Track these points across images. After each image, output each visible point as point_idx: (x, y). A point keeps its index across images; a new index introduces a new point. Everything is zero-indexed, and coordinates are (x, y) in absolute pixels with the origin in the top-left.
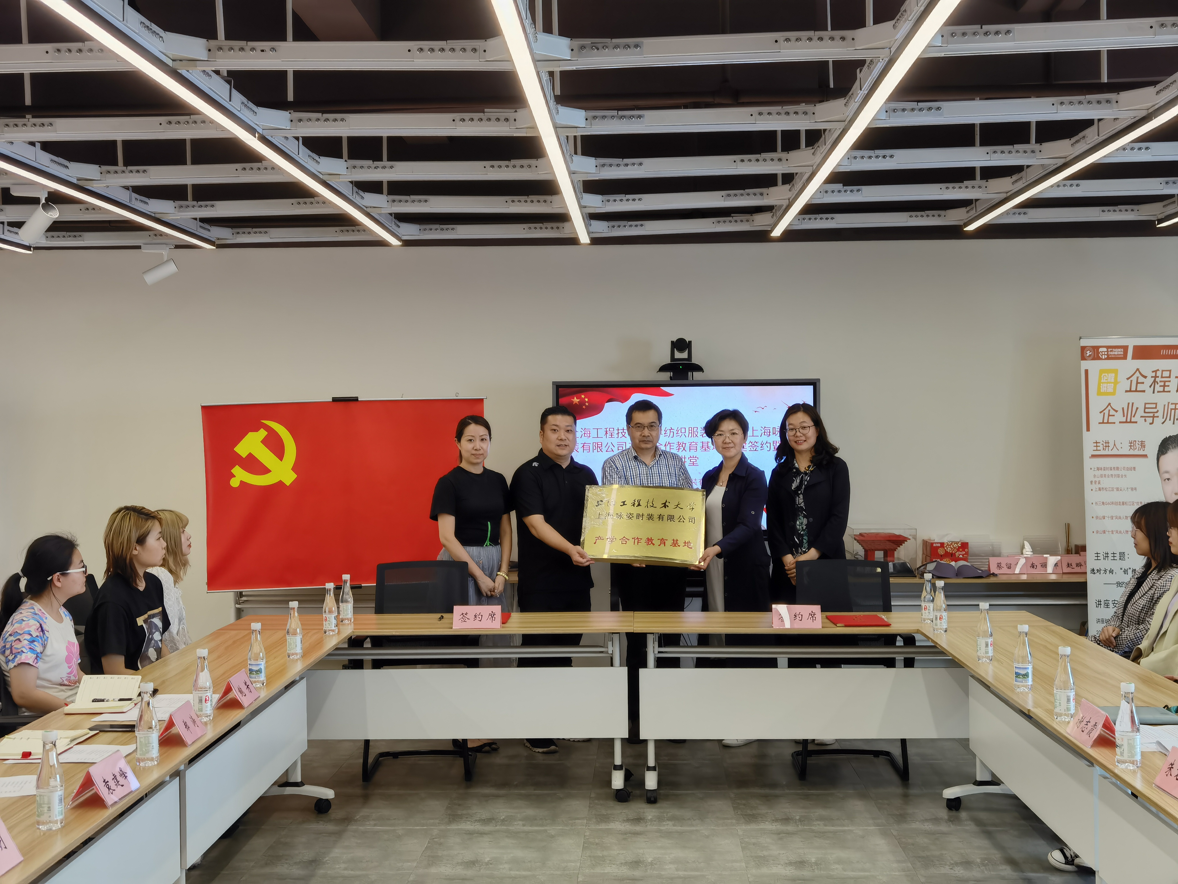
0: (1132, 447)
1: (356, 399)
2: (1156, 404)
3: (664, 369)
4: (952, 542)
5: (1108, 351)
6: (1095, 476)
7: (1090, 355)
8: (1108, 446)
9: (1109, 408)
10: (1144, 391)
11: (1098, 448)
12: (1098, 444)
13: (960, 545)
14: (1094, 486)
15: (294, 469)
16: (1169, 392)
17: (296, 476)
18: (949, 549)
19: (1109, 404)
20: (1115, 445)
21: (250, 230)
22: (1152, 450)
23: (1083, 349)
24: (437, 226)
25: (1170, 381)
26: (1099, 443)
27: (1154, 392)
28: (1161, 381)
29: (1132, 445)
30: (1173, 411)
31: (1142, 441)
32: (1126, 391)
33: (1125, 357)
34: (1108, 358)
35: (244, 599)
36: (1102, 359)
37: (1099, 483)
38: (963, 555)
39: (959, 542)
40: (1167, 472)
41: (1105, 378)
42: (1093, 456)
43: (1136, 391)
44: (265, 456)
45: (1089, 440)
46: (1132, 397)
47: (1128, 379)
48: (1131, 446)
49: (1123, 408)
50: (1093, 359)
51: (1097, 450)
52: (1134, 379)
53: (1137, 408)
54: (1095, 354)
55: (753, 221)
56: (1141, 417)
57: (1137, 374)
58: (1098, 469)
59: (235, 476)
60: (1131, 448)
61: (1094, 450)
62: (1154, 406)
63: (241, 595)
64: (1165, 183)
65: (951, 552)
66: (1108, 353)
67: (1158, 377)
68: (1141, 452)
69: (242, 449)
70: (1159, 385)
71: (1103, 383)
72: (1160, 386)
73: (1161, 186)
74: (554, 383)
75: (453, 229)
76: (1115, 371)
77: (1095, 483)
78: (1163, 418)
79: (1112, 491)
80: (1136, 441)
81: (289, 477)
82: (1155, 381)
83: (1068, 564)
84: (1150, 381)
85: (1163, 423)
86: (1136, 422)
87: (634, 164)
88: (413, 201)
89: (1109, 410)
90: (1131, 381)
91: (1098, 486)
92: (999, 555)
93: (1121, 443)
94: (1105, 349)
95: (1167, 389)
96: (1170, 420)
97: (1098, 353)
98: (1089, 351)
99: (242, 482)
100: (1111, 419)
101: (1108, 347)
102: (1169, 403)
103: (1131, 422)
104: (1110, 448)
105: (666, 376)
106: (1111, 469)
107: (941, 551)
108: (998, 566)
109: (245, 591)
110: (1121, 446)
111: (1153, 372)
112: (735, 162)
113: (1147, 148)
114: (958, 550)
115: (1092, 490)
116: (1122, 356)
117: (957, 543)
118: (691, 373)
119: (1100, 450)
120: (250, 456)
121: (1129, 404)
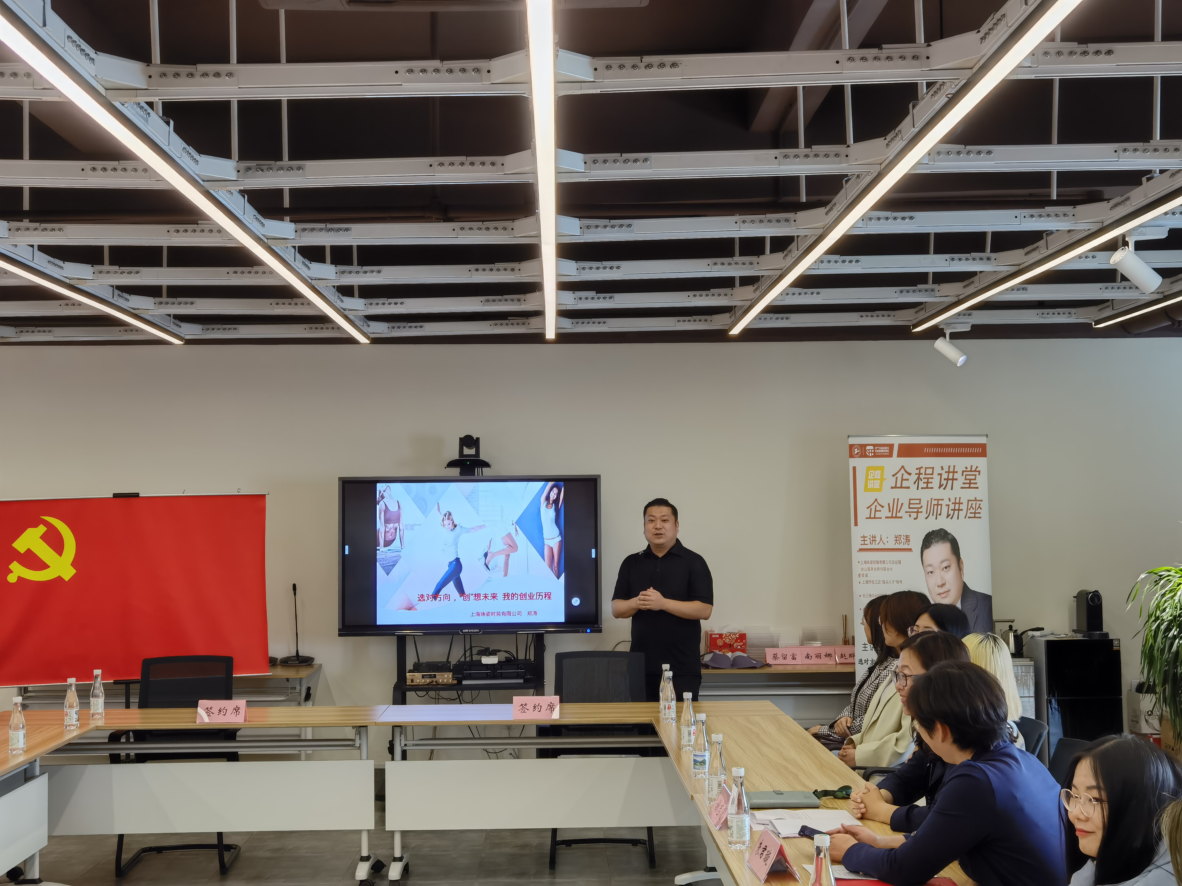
0: (898, 542)
1: (136, 495)
2: (920, 500)
3: (452, 464)
4: (730, 633)
5: (874, 449)
6: (862, 569)
7: (858, 453)
8: (875, 541)
9: (876, 503)
10: (908, 488)
11: (866, 542)
12: (866, 539)
13: (738, 636)
14: (862, 579)
15: (73, 564)
16: (932, 488)
17: (76, 571)
18: (727, 640)
19: (876, 500)
20: (881, 539)
21: (33, 329)
22: (917, 543)
23: (851, 446)
24: (219, 326)
25: (932, 478)
26: (867, 537)
27: (918, 489)
28: (924, 478)
29: (898, 539)
30: (936, 506)
31: (907, 536)
32: (892, 488)
33: (890, 455)
34: (875, 456)
35: (29, 694)
36: (869, 457)
37: (867, 576)
38: (741, 646)
39: (737, 634)
40: (930, 565)
41: (872, 475)
42: (861, 550)
43: (901, 487)
44: (44, 552)
45: (856, 534)
46: (899, 493)
47: (893, 476)
48: (896, 540)
49: (889, 504)
50: (860, 457)
51: (864, 544)
52: (899, 476)
53: (902, 504)
54: (863, 452)
55: (529, 324)
56: (906, 512)
57: (902, 471)
58: (865, 562)
59: (12, 572)
60: (896, 542)
61: (861, 544)
62: (918, 502)
63: (26, 690)
64: (899, 292)
65: (729, 642)
66: (874, 451)
67: (922, 474)
68: (906, 546)
69: (21, 545)
70: (922, 482)
71: (870, 480)
72: (924, 483)
73: (896, 295)
74: (340, 479)
75: (235, 329)
76: (882, 468)
77: (863, 576)
78: (927, 513)
79: (879, 583)
80: (901, 536)
81: (68, 573)
82: (918, 478)
83: (842, 655)
84: (914, 477)
85: (926, 518)
86: (901, 517)
87: (372, 272)
88: (180, 303)
89: (876, 506)
90: (897, 478)
91: (865, 579)
92: (776, 646)
93: (887, 538)
94: (872, 447)
95: (930, 485)
96: (933, 515)
97: (865, 451)
98: (857, 449)
99: (19, 578)
100: (878, 515)
101: (874, 445)
102: (932, 499)
103: (896, 517)
104: (877, 542)
105: (455, 472)
106: (878, 563)
107: (720, 643)
108: (774, 657)
109: (31, 686)
110: (887, 540)
111: (917, 469)
112: (470, 271)
113: (857, 261)
114: (736, 641)
115: (860, 583)
116: (888, 454)
117: (735, 634)
118: (480, 468)
119: (868, 544)
120: (29, 551)
121: (894, 499)
